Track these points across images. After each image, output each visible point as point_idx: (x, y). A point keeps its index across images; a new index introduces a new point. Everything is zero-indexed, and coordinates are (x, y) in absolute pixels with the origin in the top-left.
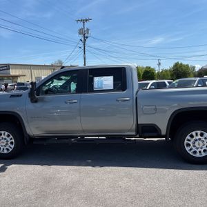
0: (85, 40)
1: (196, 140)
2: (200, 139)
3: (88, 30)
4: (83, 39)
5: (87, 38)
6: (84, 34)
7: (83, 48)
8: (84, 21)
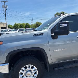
0: (5, 11)
3: (7, 6)
4: (4, 10)
5: (6, 9)
7: (5, 14)
8: (5, 2)
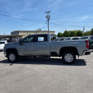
3: (50, 16)
5: (49, 19)
6: (48, 18)
8: (48, 12)
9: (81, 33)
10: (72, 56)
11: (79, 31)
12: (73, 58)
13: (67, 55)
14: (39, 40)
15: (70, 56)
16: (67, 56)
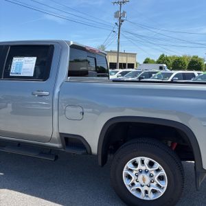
1: (141, 172)
2: (146, 172)
6: (120, 18)
9: (200, 63)
10: (163, 172)
11: (194, 57)
12: (165, 184)
13: (138, 159)
14: (13, 71)
15: (152, 171)
16: (135, 164)
